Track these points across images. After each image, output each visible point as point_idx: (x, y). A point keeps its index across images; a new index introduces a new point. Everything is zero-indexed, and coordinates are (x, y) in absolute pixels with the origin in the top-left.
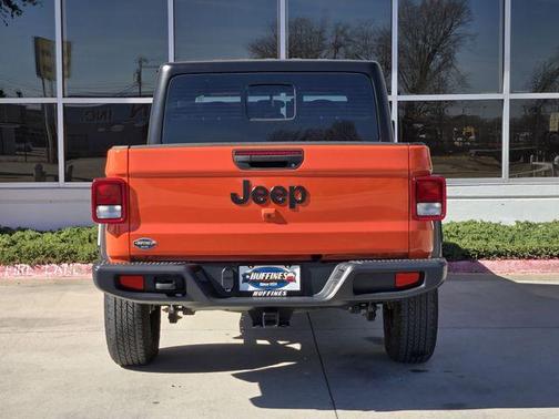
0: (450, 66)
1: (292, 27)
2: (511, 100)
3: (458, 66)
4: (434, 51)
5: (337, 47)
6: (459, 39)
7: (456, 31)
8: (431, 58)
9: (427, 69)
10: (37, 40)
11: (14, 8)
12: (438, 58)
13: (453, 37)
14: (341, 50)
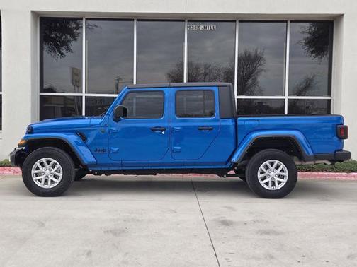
0: (255, 85)
1: (189, 64)
2: (289, 99)
3: (259, 85)
4: (248, 78)
6: (259, 72)
7: (258, 68)
8: (246, 81)
9: (245, 86)
11: (62, 54)
12: (250, 81)
13: (257, 71)
14: (207, 76)
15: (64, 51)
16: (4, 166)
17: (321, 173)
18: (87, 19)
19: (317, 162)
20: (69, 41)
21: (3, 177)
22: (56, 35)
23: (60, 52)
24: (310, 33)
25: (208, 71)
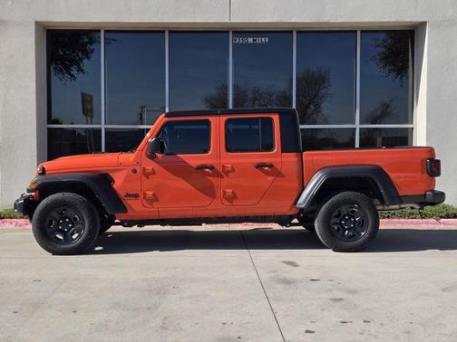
0: (318, 112)
1: (235, 87)
2: (360, 129)
3: (323, 112)
4: (310, 104)
5: (254, 100)
6: (323, 97)
7: (322, 91)
8: (308, 107)
9: (305, 114)
10: (83, 95)
11: (72, 76)
12: (312, 107)
13: (320, 95)
14: (257, 102)
15: (74, 72)
16: (3, 218)
17: (402, 220)
18: (106, 31)
19: (402, 206)
20: (81, 60)
21: (4, 231)
22: (65, 52)
23: (70, 74)
24: (385, 47)
25: (257, 96)
